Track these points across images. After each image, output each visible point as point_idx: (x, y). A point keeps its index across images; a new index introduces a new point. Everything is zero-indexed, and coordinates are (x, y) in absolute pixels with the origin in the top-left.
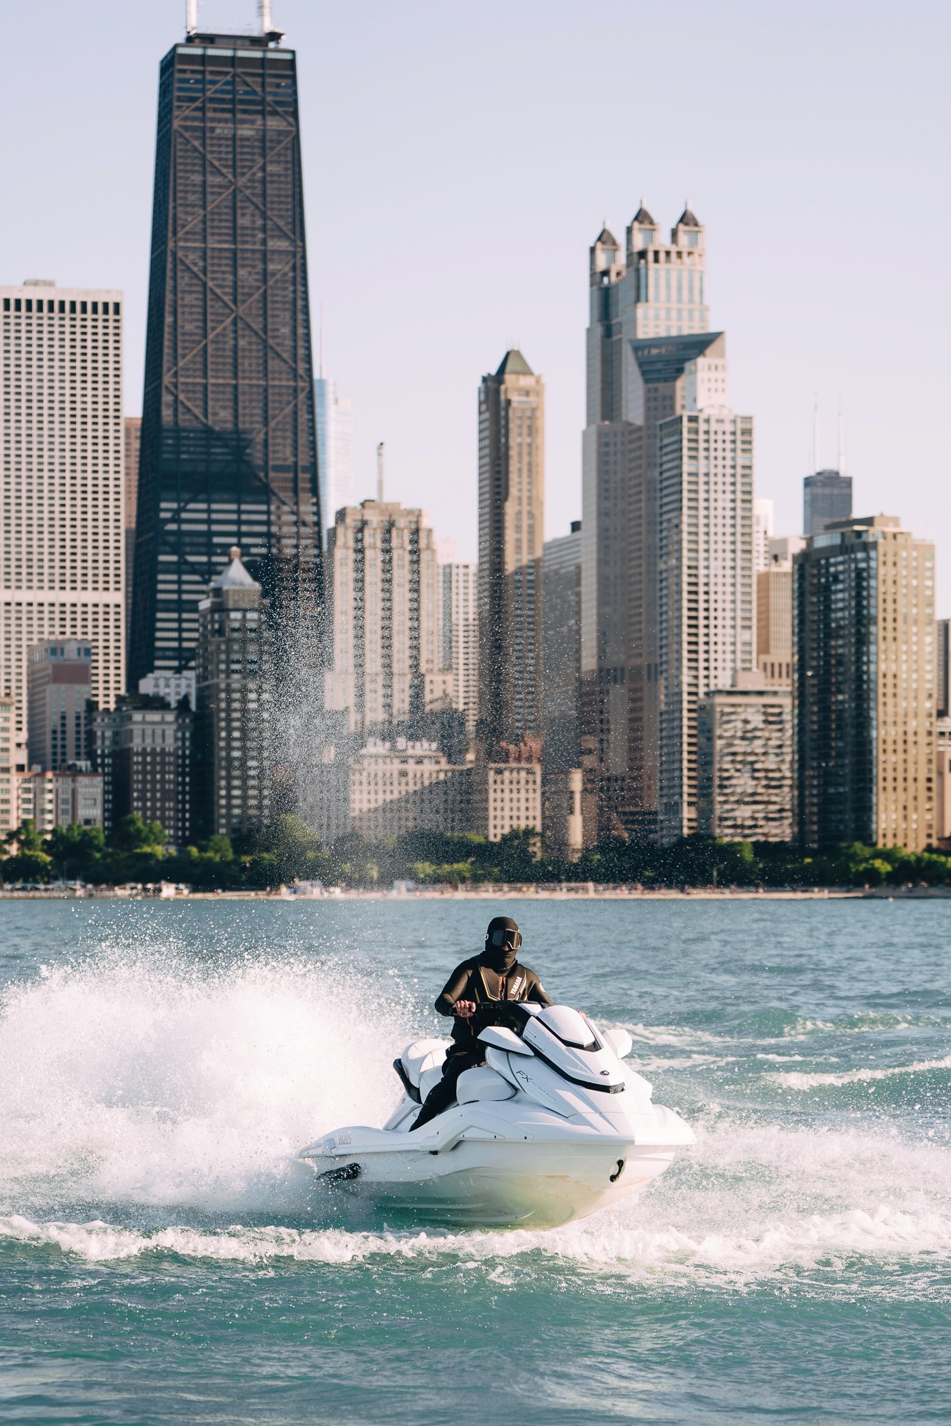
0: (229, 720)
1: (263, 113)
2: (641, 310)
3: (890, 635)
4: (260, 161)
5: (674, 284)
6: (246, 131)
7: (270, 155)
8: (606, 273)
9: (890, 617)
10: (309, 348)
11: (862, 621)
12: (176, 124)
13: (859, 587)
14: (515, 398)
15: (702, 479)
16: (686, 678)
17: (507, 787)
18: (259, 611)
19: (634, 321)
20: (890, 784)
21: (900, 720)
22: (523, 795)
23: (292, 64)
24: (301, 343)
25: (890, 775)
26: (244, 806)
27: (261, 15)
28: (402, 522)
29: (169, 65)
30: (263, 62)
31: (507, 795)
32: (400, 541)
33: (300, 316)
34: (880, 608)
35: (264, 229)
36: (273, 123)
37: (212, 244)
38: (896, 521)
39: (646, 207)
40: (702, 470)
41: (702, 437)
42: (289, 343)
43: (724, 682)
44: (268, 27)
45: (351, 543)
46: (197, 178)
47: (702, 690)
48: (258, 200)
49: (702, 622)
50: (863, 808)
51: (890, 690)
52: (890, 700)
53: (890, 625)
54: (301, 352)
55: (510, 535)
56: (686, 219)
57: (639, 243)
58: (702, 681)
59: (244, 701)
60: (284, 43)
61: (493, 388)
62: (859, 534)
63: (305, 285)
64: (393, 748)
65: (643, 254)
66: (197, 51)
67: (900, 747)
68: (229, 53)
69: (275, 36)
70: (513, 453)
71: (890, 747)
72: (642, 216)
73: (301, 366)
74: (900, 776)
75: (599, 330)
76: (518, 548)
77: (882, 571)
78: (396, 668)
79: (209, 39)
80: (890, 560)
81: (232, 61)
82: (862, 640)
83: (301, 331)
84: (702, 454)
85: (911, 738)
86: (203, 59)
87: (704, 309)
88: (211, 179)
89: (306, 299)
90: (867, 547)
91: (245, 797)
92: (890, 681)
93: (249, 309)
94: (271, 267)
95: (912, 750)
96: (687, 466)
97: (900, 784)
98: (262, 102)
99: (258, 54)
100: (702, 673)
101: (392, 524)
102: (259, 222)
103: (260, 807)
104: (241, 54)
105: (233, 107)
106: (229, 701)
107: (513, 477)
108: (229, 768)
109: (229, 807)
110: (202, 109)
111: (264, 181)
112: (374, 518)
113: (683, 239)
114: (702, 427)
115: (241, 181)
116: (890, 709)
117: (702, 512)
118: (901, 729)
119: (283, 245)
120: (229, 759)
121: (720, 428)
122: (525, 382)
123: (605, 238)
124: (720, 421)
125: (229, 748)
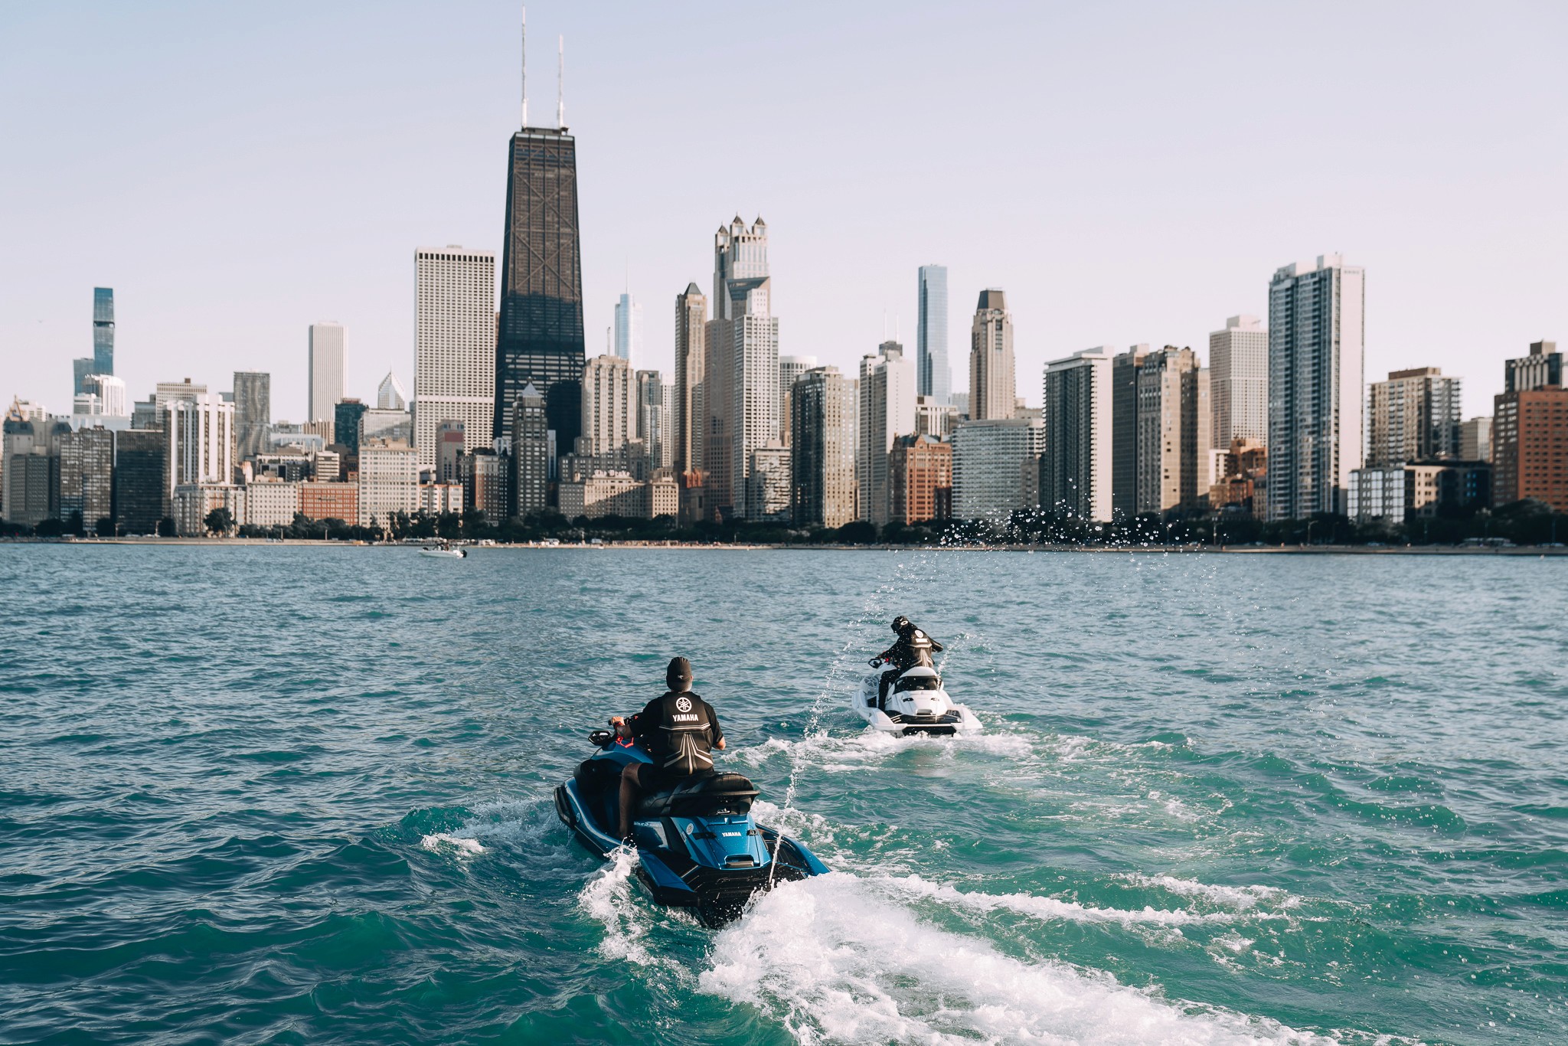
0: (525, 460)
1: (558, 167)
2: (736, 265)
3: (832, 423)
4: (557, 190)
5: (752, 252)
6: (550, 175)
7: (561, 187)
8: (722, 247)
9: (832, 415)
10: (580, 281)
11: (819, 416)
12: (515, 171)
13: (818, 400)
14: (692, 306)
15: (753, 347)
16: (745, 442)
17: (662, 494)
18: (541, 408)
19: (732, 271)
20: (831, 495)
21: (837, 464)
22: (669, 498)
23: (573, 143)
24: (576, 278)
25: (831, 490)
26: (532, 502)
27: (558, 118)
28: (618, 366)
29: (513, 141)
30: (559, 142)
31: (662, 498)
32: (618, 375)
33: (576, 265)
34: (826, 411)
35: (559, 223)
36: (563, 171)
37: (533, 229)
38: (837, 369)
39: (739, 216)
40: (753, 343)
41: (753, 327)
42: (570, 278)
43: (761, 445)
44: (562, 124)
45: (594, 376)
46: (525, 197)
47: (753, 448)
48: (556, 209)
49: (753, 416)
50: (819, 506)
51: (831, 450)
52: (831, 454)
53: (832, 418)
54: (576, 282)
55: (689, 372)
56: (759, 221)
57: (735, 233)
58: (753, 444)
59: (533, 451)
60: (570, 133)
61: (682, 299)
62: (818, 375)
63: (579, 250)
64: (608, 475)
65: (737, 239)
66: (526, 136)
67: (836, 477)
68: (541, 137)
69: (565, 129)
70: (691, 332)
71: (831, 477)
72: (737, 220)
73: (576, 290)
74: (836, 491)
75: (719, 274)
76: (693, 379)
77: (828, 392)
78: (615, 436)
79: (533, 130)
80: (832, 387)
81: (543, 141)
82: (819, 426)
83: (576, 272)
84: (753, 335)
85: (842, 473)
86: (529, 140)
87: (766, 265)
88: (532, 198)
89: (579, 257)
90: (821, 381)
91: (532, 498)
92: (831, 445)
93: (551, 261)
94: (562, 241)
95: (842, 478)
96: (746, 341)
97: (836, 495)
98: (558, 161)
99: (555, 138)
100: (753, 440)
101: (614, 367)
102: (556, 219)
103: (540, 503)
104: (548, 137)
105: (543, 163)
106: (525, 451)
107: (691, 344)
108: (525, 484)
109: (525, 502)
110: (529, 164)
111: (558, 200)
112: (605, 364)
113: (758, 231)
114: (754, 322)
115: (548, 199)
116: (832, 458)
117: (753, 363)
118: (837, 468)
119: (568, 230)
120: (525, 480)
121: (762, 323)
122: (697, 298)
123: (722, 229)
124: (762, 320)
125: (525, 474)
